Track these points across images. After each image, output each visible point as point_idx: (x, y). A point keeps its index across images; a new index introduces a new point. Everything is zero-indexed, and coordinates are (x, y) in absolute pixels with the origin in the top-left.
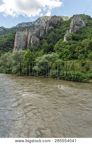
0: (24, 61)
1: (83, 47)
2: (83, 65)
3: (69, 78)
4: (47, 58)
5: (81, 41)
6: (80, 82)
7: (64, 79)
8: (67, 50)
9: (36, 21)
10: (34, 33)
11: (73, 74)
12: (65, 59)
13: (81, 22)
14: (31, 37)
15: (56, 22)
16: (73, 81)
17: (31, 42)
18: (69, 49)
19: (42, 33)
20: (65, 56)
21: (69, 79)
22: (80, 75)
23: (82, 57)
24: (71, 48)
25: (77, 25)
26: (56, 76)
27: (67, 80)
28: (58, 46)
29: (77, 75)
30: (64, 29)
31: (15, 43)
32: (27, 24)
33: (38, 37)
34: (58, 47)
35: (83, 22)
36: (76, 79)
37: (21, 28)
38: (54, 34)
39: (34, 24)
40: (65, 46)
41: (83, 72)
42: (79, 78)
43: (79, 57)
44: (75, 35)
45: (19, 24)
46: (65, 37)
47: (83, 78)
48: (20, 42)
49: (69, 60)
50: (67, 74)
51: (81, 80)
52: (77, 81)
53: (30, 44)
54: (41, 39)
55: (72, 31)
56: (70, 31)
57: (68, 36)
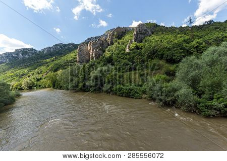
3: (121, 93)
7: (116, 94)
8: (126, 61)
10: (97, 46)
13: (146, 30)
14: (93, 50)
15: (120, 33)
16: (125, 96)
18: (129, 60)
21: (121, 95)
24: (130, 58)
25: (141, 34)
27: (119, 96)
30: (128, 40)
31: (78, 57)
33: (101, 50)
38: (118, 45)
44: (138, 44)
46: (127, 47)
47: (135, 92)
51: (132, 95)
53: (93, 57)
54: (104, 52)
55: (135, 41)
56: (133, 40)
57: (131, 46)
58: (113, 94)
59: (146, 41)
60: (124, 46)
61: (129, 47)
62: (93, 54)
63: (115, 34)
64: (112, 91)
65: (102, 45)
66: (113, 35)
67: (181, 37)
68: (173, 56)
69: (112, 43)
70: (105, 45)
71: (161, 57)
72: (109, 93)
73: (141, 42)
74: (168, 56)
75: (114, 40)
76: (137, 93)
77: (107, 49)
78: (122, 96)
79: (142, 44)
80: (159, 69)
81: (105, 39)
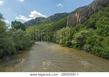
3: (99, 54)
9: (91, 4)
17: (80, 21)
21: (99, 55)
28: (100, 22)
31: (67, 22)
33: (86, 16)
34: (100, 24)
45: (77, 9)
48: (71, 22)
50: (98, 50)
53: (79, 22)
54: (88, 18)
58: (91, 53)
62: (79, 20)
64: (91, 50)
65: (87, 12)
69: (97, 11)
70: (90, 13)
72: (88, 51)
77: (91, 16)
78: (101, 57)
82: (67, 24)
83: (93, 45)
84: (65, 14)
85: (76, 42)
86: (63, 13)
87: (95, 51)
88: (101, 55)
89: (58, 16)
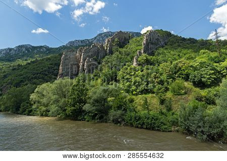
0: (71, 95)
1: (161, 74)
2: (162, 102)
3: (139, 124)
4: (105, 91)
5: (159, 65)
6: (157, 130)
7: (132, 125)
8: (138, 79)
9: (95, 38)
10: (90, 54)
11: (146, 117)
12: (134, 92)
13: (158, 39)
14: (84, 60)
15: (122, 39)
16: (147, 128)
17: (85, 67)
18: (141, 78)
19: (102, 55)
20: (134, 88)
21: (139, 126)
22: (157, 119)
23: (160, 89)
24: (143, 76)
25: (152, 44)
26: (119, 120)
27: (137, 127)
29: (153, 118)
30: (134, 50)
31: (60, 68)
32: (82, 41)
33: (96, 60)
34: (125, 74)
35: (161, 40)
36: (151, 125)
37: (72, 47)
38: (120, 56)
39: (92, 42)
40: (135, 73)
41: (162, 113)
42: (155, 123)
43: (155, 90)
44: (149, 57)
45: (71, 42)
46: (135, 59)
47: (162, 123)
49: (140, 94)
50: (135, 118)
51: (158, 127)
52: (153, 130)
53: (83, 70)
54: (100, 63)
55: (145, 52)
56: (142, 51)
57: (139, 59)
58: (126, 125)
59: (159, 54)
60: (129, 58)
61: (137, 60)
62: (83, 65)
63: (116, 40)
64: (123, 120)
65: (97, 53)
66: (113, 40)
67: (204, 53)
68: (202, 77)
69: (111, 52)
70: (101, 54)
71: (187, 78)
72: (119, 122)
73: (152, 54)
74: (195, 76)
75: (114, 48)
76: (164, 125)
77: (104, 60)
78: (142, 128)
79: (154, 57)
80: (186, 93)
81: (102, 45)
82: (60, 71)
83: (125, 110)
84: (45, 49)
85: (94, 108)
86: (41, 47)
87: (131, 120)
88: (142, 125)
89: (28, 51)
